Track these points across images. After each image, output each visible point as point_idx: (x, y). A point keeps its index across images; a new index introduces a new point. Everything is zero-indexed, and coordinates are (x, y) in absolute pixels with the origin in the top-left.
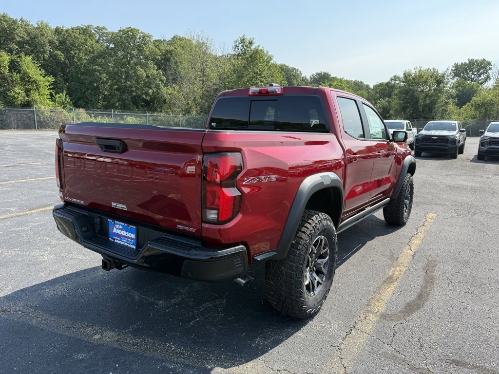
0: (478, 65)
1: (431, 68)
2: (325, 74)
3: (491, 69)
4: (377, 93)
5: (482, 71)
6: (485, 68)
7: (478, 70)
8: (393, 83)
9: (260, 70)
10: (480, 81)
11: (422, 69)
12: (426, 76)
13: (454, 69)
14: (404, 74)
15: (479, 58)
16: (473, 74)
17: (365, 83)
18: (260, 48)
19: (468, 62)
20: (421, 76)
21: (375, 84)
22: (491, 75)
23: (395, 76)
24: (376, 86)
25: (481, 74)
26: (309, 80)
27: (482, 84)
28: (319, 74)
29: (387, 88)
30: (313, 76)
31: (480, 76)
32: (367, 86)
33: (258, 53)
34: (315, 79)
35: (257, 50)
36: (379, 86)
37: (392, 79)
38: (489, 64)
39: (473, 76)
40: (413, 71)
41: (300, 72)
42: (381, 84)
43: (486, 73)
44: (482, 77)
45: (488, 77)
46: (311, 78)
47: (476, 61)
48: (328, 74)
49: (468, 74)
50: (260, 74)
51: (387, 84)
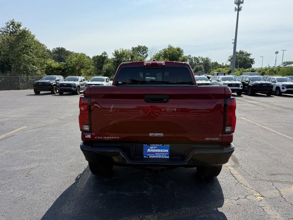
0: (142, 48)
1: (127, 49)
2: (62, 48)
3: (148, 51)
4: (95, 61)
5: (144, 52)
6: (145, 50)
7: (143, 52)
8: (104, 56)
9: (29, 44)
10: (144, 57)
11: (123, 49)
12: (126, 54)
13: (132, 50)
14: (115, 52)
15: (142, 45)
16: (141, 53)
17: (87, 55)
18: (27, 30)
19: (138, 47)
20: (123, 53)
21: (93, 56)
22: (148, 54)
23: (104, 52)
24: (94, 58)
25: (144, 53)
26: (52, 52)
27: (145, 58)
28: (58, 48)
29: (101, 59)
30: (54, 49)
31: (144, 54)
32: (88, 57)
33: (26, 32)
34: (56, 51)
35: (25, 30)
36: (96, 57)
37: (103, 54)
38: (147, 48)
39: (141, 54)
40: (119, 51)
41: (46, 46)
42: (97, 56)
43: (146, 53)
44: (145, 55)
45: (147, 55)
46: (53, 50)
47: (141, 46)
48: (64, 49)
49: (138, 53)
50: (30, 47)
51: (101, 56)
